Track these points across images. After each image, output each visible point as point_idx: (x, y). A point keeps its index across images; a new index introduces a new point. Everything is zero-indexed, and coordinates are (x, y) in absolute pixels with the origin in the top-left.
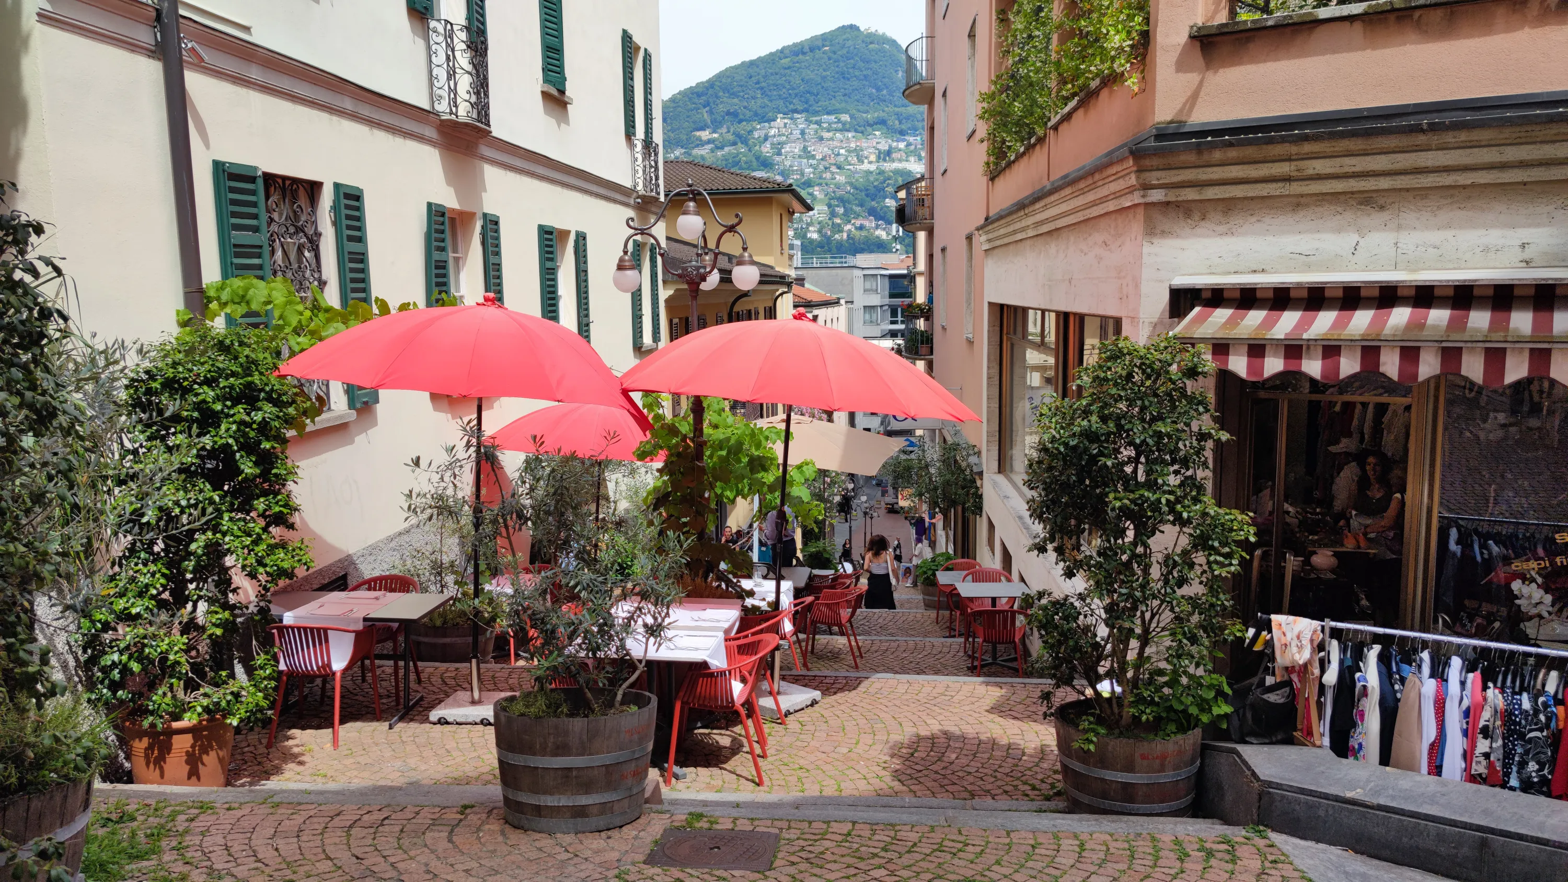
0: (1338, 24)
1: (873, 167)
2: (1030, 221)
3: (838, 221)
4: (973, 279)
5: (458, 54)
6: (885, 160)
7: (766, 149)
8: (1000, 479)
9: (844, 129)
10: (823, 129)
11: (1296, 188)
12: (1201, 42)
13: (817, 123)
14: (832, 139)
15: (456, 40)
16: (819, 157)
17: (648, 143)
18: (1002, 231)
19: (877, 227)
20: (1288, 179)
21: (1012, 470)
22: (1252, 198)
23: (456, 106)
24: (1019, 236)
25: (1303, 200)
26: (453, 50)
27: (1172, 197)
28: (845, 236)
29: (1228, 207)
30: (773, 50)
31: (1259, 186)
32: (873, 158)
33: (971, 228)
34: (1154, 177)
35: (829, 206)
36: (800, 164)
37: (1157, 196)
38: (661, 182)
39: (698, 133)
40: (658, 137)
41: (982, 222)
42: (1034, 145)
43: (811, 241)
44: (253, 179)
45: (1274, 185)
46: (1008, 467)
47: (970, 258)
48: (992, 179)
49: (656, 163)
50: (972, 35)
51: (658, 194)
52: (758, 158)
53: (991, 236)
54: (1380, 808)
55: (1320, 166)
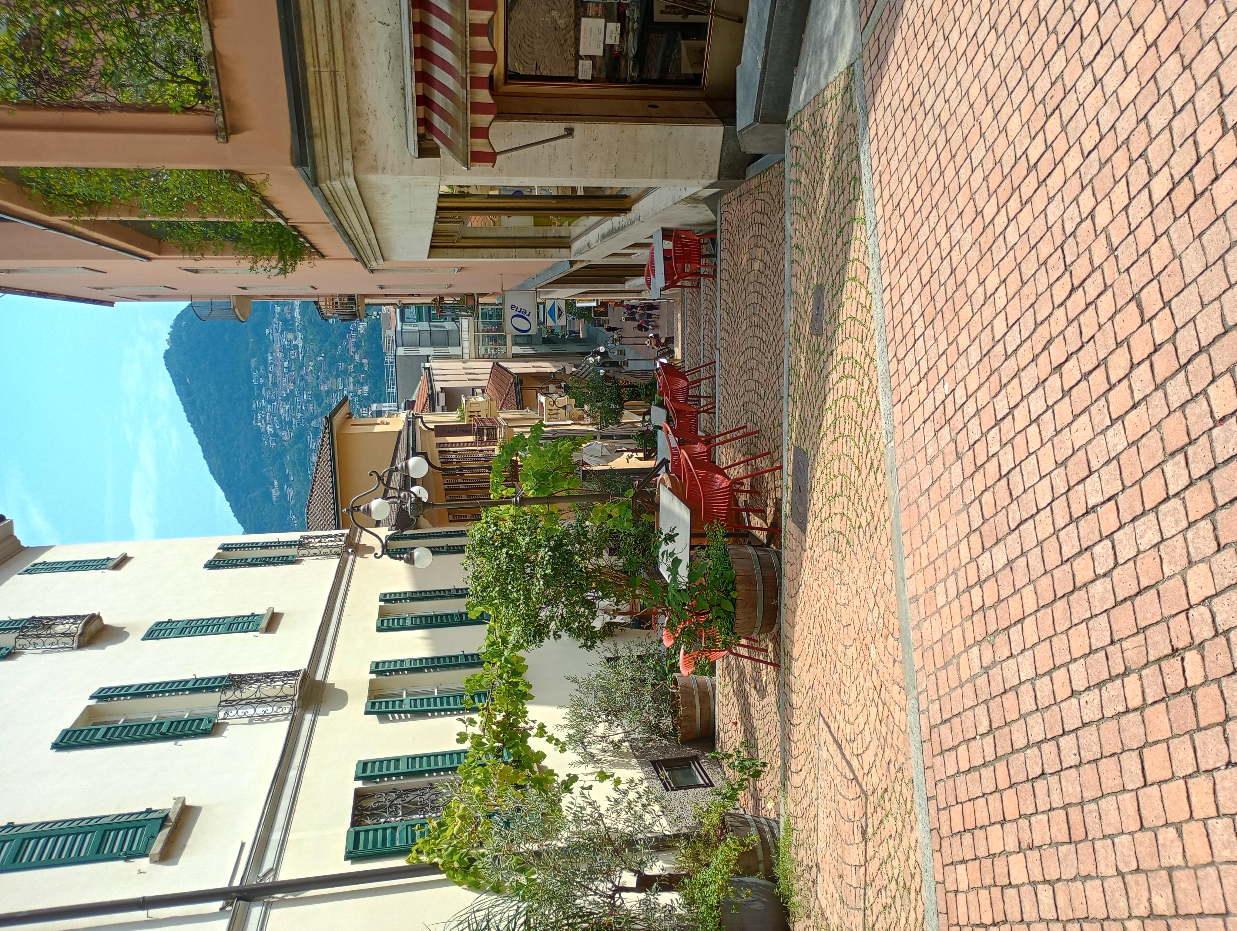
0: (216, 37)
1: (300, 335)
2: (362, 237)
3: (351, 368)
4: (408, 268)
5: (245, 696)
6: (293, 325)
7: (286, 435)
8: (576, 246)
9: (265, 362)
10: (264, 384)
11: (340, 68)
12: (231, 134)
13: (260, 390)
14: (274, 374)
15: (233, 698)
16: (292, 386)
17: (300, 544)
18: (369, 252)
19: (356, 330)
20: (334, 73)
21: (569, 237)
22: (348, 97)
23: (287, 696)
24: (374, 242)
25: (349, 62)
26: (241, 700)
27: (349, 156)
28: (365, 361)
29: (354, 114)
30: (192, 430)
31: (339, 93)
32: (290, 336)
33: (366, 272)
34: (334, 169)
35: (337, 376)
36: (300, 404)
37: (348, 166)
38: (333, 532)
39: (274, 499)
40: (295, 536)
41: (359, 264)
42: (299, 232)
43: (370, 392)
44: (357, 834)
45: (339, 82)
46: (566, 240)
47: (391, 270)
48: (323, 256)
49: (317, 537)
50: (196, 271)
51: (343, 535)
52: (295, 443)
53: (372, 259)
54: (767, 46)
55: (323, 50)
